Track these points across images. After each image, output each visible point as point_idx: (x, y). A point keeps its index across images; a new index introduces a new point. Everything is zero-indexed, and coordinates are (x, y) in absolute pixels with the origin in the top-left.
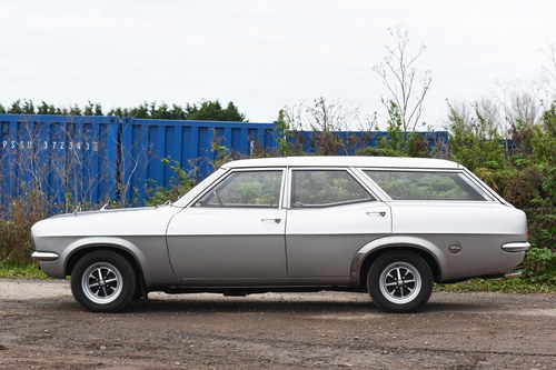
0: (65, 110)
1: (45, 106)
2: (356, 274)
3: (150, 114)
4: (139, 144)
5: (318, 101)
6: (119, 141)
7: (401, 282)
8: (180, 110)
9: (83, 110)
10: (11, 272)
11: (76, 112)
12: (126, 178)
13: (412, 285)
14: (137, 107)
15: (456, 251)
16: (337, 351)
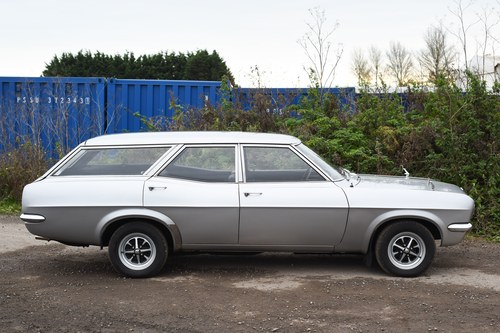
5: (254, 68)
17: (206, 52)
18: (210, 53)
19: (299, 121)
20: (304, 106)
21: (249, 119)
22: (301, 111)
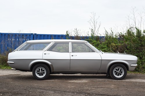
5: (75, 29)
16: (73, 94)
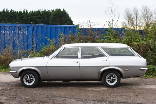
0: (17, 11)
1: (12, 10)
2: (99, 77)
3: (41, 12)
4: (39, 34)
5: (88, 21)
6: (33, 33)
7: (112, 79)
8: (50, 11)
9: (22, 11)
10: (4, 70)
11: (20, 12)
12: (35, 43)
13: (115, 80)
14: (38, 10)
15: (127, 70)
16: (94, 102)
17: (60, 10)
18: (62, 10)
19: (105, 40)
20: (106, 35)
21: (87, 39)
22: (106, 36)
